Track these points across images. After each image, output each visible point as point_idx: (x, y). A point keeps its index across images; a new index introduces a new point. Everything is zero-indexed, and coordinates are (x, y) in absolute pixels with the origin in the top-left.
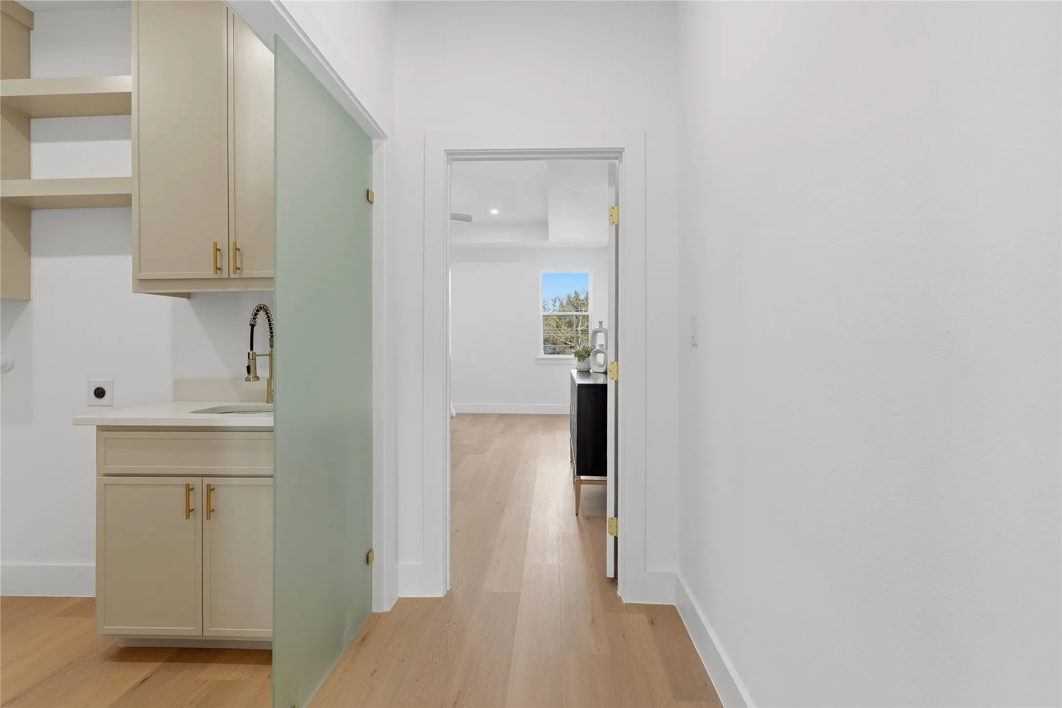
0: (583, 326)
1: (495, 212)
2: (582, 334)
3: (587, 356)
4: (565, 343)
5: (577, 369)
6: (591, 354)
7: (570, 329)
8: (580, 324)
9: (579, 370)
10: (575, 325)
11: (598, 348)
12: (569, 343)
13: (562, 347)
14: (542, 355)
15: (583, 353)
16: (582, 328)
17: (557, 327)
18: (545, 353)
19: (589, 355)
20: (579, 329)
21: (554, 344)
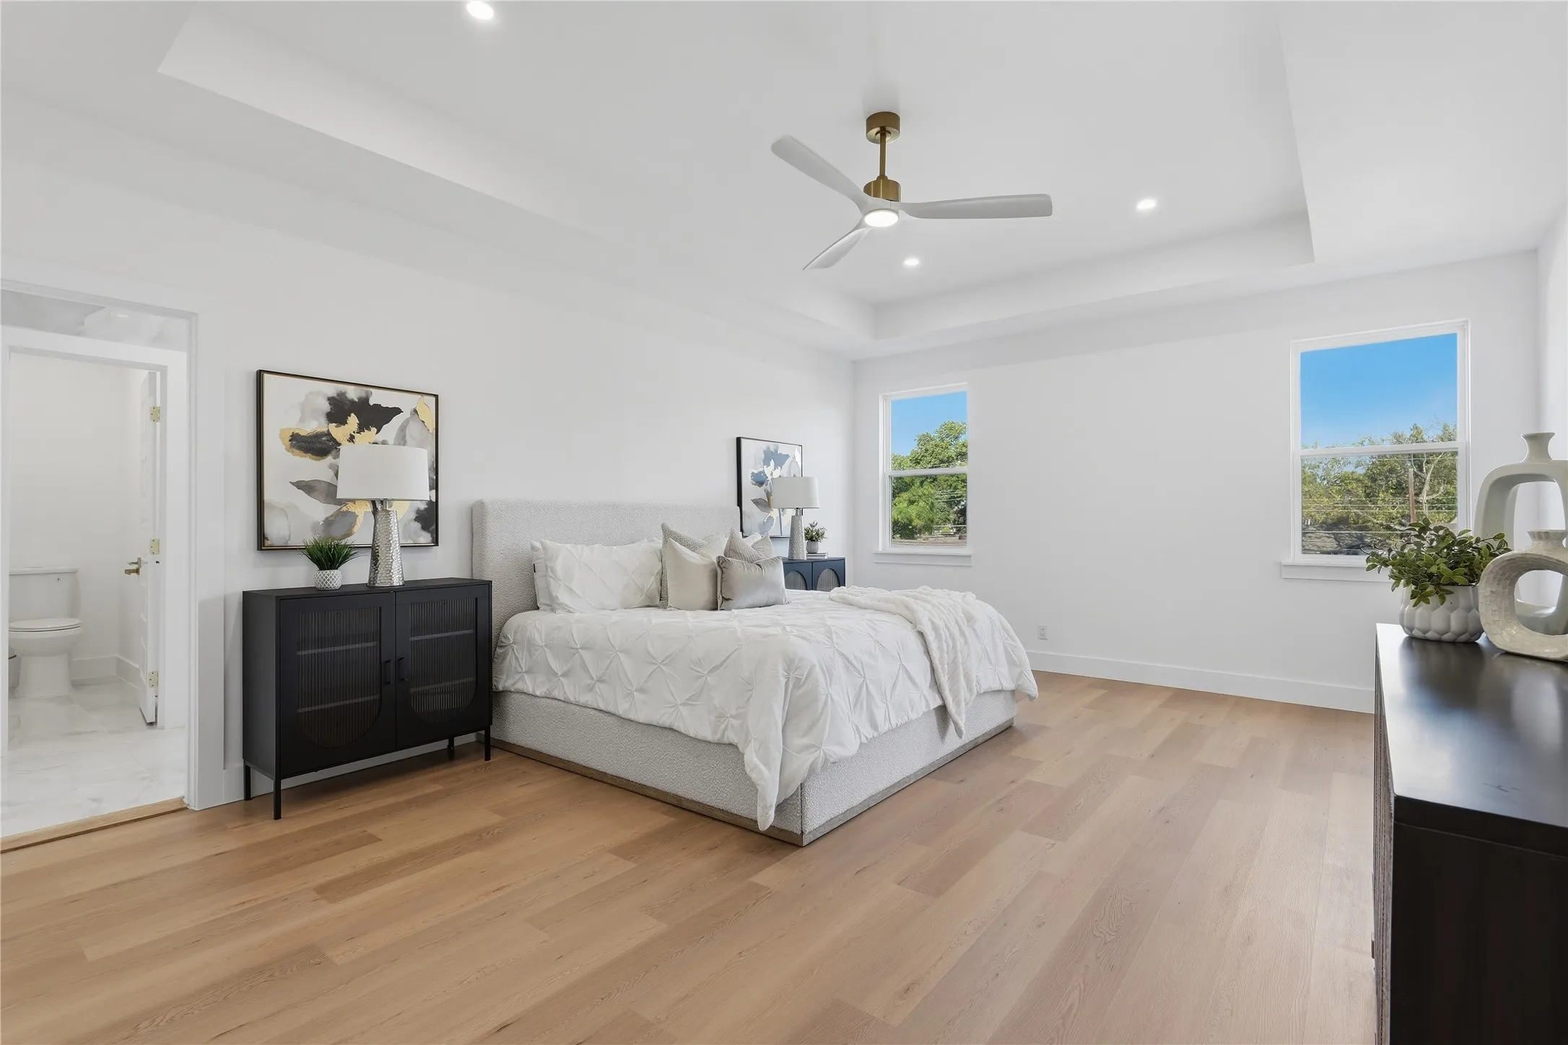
0: (1434, 492)
1: (1146, 205)
2: (1431, 508)
3: (1460, 579)
4: (1388, 528)
5: (1409, 629)
6: (1485, 575)
7: (1401, 499)
8: (1427, 488)
9: (1416, 633)
10: (1412, 491)
11: (1521, 545)
12: (1397, 527)
13: (1381, 535)
14: (1295, 555)
15: (1441, 567)
16: (1431, 497)
17: (1368, 495)
18: (1305, 550)
19: (1473, 577)
20: (1424, 498)
21: (1361, 529)
